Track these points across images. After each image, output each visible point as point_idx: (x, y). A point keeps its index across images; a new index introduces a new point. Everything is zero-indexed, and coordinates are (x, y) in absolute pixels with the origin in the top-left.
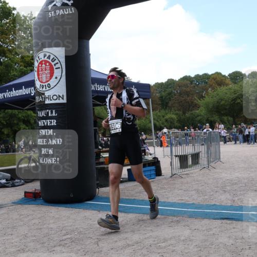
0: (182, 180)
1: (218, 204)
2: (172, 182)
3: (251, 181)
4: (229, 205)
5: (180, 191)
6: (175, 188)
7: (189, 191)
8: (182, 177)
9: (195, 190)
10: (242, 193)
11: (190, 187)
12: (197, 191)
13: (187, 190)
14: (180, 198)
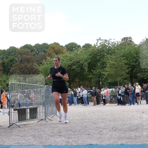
0: (20, 129)
1: (54, 145)
2: (10, 130)
3: (85, 128)
4: (64, 145)
5: (17, 137)
6: (12, 135)
7: (26, 136)
8: (20, 127)
9: (32, 135)
10: (76, 136)
11: (27, 133)
12: (34, 136)
13: (24, 136)
14: (16, 142)
